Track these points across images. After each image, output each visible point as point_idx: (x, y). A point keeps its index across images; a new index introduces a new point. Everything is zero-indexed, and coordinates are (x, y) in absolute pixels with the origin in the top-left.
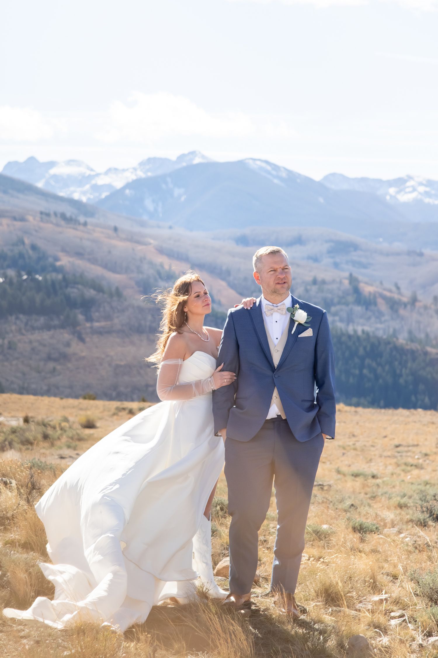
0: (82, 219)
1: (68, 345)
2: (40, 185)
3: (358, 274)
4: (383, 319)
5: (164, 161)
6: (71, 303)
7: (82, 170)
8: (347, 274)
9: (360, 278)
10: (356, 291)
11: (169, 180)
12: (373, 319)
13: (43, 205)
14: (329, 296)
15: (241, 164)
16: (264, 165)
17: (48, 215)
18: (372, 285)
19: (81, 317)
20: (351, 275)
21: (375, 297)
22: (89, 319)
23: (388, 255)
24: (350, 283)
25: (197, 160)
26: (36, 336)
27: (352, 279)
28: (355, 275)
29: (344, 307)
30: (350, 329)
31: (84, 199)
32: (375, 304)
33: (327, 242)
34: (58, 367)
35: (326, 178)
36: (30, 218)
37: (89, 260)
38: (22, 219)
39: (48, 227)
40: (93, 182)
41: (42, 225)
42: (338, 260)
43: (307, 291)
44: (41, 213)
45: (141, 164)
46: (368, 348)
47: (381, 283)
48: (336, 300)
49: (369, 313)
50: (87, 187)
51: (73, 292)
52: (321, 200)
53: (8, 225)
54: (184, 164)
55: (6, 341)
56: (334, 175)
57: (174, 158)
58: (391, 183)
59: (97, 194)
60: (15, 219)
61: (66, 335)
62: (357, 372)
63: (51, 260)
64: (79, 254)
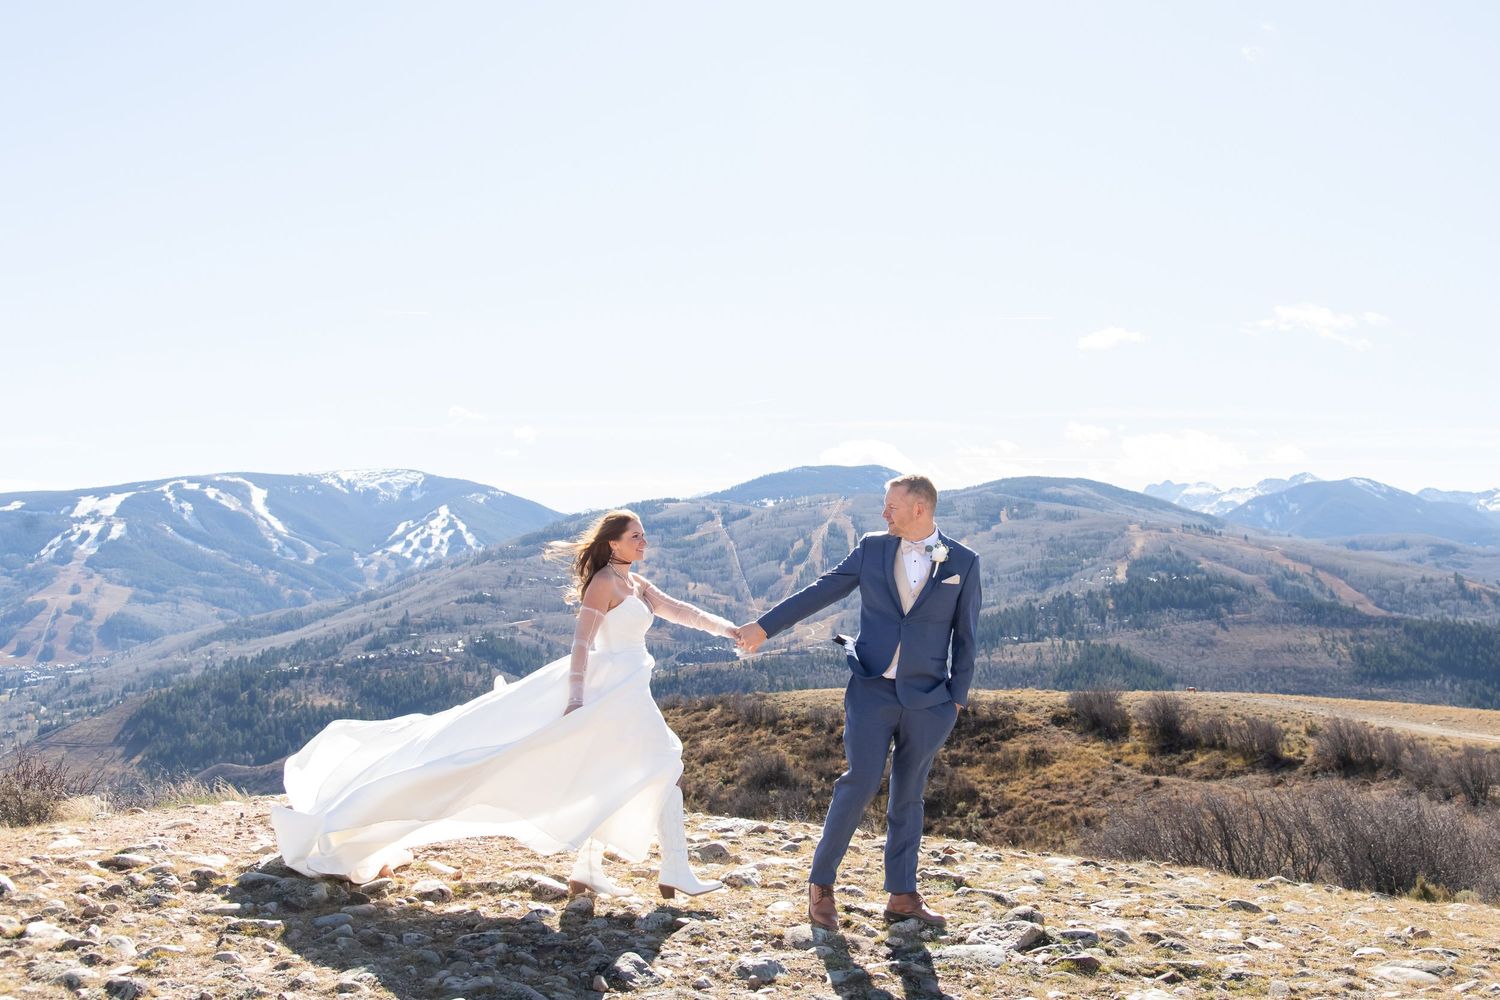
0: (1217, 531)
1: (1214, 633)
2: (1175, 502)
3: (1461, 572)
4: (1488, 612)
5: (1279, 481)
6: (1215, 599)
7: (1210, 490)
8: (1452, 574)
9: (1464, 576)
10: (1462, 587)
11: (1284, 496)
12: (1478, 612)
13: (1181, 519)
14: (1438, 592)
15: (1346, 483)
16: (1366, 483)
17: (1189, 527)
18: (1476, 583)
19: (1223, 610)
20: (1456, 574)
21: (1479, 592)
22: (1232, 612)
23: (1484, 556)
24: (1456, 580)
25: (1307, 481)
26: (1187, 626)
27: (1457, 577)
28: (1459, 574)
29: (1451, 601)
30: (1460, 619)
31: (1212, 513)
32: (1480, 598)
33: (1428, 546)
34: (1206, 651)
35: (1421, 492)
36: (1174, 530)
37: (1225, 563)
38: (1168, 531)
39: (1189, 537)
40: (1219, 500)
41: (1184, 535)
42: (1439, 561)
43: (1417, 587)
44: (1183, 526)
45: (1260, 484)
46: (1480, 637)
47: (1484, 581)
48: (1443, 596)
49: (1474, 607)
50: (1215, 503)
51: (1216, 590)
52: (1419, 511)
53: (1156, 536)
54: (1297, 484)
55: (1161, 630)
56: (1429, 489)
57: (1287, 479)
58: (1480, 496)
59: (1222, 509)
60: (1161, 531)
61: (1211, 625)
62: (1471, 657)
63: (1193, 563)
64: (1217, 559)
